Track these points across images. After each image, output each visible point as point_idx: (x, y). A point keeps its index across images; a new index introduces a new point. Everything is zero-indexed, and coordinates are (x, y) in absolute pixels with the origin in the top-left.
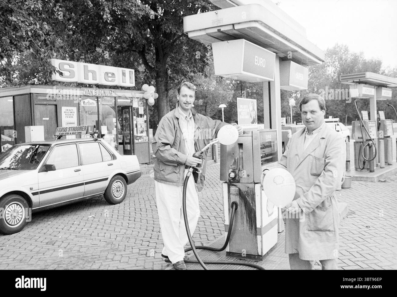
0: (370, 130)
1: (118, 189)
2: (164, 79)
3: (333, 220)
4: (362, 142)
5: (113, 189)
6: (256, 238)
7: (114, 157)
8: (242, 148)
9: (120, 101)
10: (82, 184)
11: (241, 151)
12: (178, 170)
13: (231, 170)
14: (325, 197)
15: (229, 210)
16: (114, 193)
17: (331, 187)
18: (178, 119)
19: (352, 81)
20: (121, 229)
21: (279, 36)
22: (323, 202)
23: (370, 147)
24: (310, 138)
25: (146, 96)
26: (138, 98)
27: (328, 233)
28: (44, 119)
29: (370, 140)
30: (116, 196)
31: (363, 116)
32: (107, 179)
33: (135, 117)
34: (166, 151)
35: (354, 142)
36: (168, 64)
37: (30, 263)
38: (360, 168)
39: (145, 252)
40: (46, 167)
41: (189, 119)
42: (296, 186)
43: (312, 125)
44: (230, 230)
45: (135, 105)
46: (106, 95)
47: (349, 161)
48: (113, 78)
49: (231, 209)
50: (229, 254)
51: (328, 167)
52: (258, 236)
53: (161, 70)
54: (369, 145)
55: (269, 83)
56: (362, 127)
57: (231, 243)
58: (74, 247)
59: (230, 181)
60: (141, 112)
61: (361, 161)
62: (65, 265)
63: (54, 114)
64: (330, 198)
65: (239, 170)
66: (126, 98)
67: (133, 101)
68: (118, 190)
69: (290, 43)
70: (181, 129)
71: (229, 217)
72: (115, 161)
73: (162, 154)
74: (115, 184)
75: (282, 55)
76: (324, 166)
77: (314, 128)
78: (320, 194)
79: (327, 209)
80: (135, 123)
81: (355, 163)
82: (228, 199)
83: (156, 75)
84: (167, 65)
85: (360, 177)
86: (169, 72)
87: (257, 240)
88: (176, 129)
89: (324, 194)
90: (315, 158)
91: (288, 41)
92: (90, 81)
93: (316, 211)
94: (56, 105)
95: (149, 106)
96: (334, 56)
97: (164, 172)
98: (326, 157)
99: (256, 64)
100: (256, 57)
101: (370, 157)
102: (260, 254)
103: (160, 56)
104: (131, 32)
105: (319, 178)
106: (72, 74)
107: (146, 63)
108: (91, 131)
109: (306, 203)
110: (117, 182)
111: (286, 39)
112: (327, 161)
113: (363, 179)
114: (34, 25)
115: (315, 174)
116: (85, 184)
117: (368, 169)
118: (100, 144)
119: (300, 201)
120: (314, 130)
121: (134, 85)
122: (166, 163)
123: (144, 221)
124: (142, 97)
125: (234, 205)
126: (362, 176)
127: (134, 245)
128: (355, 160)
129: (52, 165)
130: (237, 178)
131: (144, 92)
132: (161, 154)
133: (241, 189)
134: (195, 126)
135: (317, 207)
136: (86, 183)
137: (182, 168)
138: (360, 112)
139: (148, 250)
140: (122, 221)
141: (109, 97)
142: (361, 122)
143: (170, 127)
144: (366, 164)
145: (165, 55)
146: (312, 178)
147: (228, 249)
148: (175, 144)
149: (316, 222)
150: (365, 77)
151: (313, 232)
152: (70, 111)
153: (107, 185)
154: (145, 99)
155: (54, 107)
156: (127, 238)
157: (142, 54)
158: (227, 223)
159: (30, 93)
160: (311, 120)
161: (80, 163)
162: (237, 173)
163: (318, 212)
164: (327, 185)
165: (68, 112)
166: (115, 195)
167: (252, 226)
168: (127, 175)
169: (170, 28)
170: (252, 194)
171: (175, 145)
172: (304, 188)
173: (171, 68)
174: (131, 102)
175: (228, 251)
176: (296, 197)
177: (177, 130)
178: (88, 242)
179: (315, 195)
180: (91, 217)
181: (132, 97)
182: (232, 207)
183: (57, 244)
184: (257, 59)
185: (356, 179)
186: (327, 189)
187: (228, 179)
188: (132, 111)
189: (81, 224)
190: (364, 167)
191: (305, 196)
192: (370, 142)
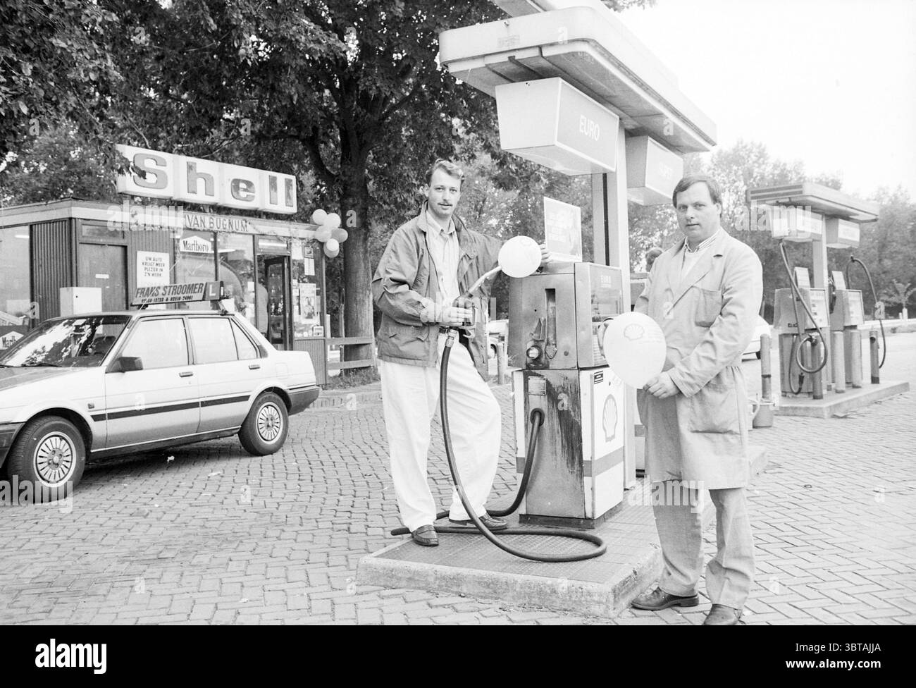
0: (813, 308)
1: (270, 423)
2: (361, 201)
3: (737, 412)
4: (797, 335)
5: (260, 421)
6: (582, 482)
7: (261, 352)
8: (554, 300)
9: (264, 244)
10: (195, 405)
11: (551, 304)
12: (426, 335)
13: (530, 344)
14: (723, 363)
15: (526, 426)
16: (261, 431)
17: (732, 343)
18: (425, 233)
19: (774, 202)
20: (285, 494)
21: (627, 76)
22: (718, 376)
23: (814, 345)
24: (693, 258)
25: (320, 235)
26: (303, 239)
27: (728, 436)
28: (98, 276)
29: (815, 330)
30: (266, 438)
31: (799, 278)
32: (246, 398)
33: (294, 282)
34: (400, 296)
35: (780, 336)
36: (368, 169)
37: (104, 542)
38: (792, 392)
39: (345, 527)
40: (122, 364)
41: (448, 236)
42: (668, 347)
43: (697, 231)
44: (528, 468)
45: (297, 254)
46: (234, 229)
47: (769, 376)
48: (248, 193)
49: (530, 425)
50: (525, 519)
51: (728, 308)
52: (586, 479)
53: (354, 179)
54: (810, 339)
55: (605, 176)
56: (796, 302)
57: (530, 494)
58: (191, 521)
59: (528, 366)
60: (310, 269)
61: (794, 375)
62: (181, 547)
63: (120, 266)
64: (733, 369)
65: (548, 344)
66: (278, 239)
67: (293, 245)
68: (270, 425)
69: (650, 94)
70: (432, 253)
71: (526, 441)
72: (264, 360)
73: (392, 302)
74: (263, 411)
75: (631, 124)
76: (720, 307)
77: (703, 237)
78: (714, 358)
79: (726, 389)
80: (295, 293)
81: (783, 380)
82: (525, 402)
83: (341, 192)
84: (367, 171)
85: (792, 408)
86: (371, 185)
87: (582, 487)
88: (420, 254)
89: (721, 359)
90: (704, 291)
91: (644, 90)
92: (200, 197)
93: (706, 392)
94: (125, 248)
95: (327, 257)
96: (735, 168)
97: (397, 338)
98: (725, 290)
99: (581, 131)
100: (582, 117)
101: (813, 366)
102: (589, 515)
103: (352, 147)
104: (293, 89)
105: (712, 329)
106: (162, 180)
107: (319, 165)
108: (214, 295)
109: (686, 376)
110: (267, 407)
111: (642, 85)
112: (726, 297)
113: (798, 412)
114: (102, 59)
115: (704, 322)
116: (202, 406)
117: (809, 393)
118: (233, 323)
119: (674, 373)
120: (701, 242)
121: (294, 210)
122: (399, 321)
123: (333, 481)
124: (311, 237)
125: (536, 416)
126: (795, 405)
127: (319, 516)
128: (783, 374)
129: (136, 358)
130: (543, 360)
131: (316, 227)
132: (390, 301)
133: (552, 382)
134: (460, 252)
135: (708, 385)
136: (205, 404)
137: (434, 331)
138: (793, 270)
139: (350, 524)
140: (286, 481)
141: (239, 233)
142: (794, 292)
143: (408, 249)
144: (805, 381)
145: (364, 147)
146: (697, 330)
147: (522, 509)
148: (419, 283)
149: (706, 414)
150: (801, 192)
151: (700, 435)
152: (155, 262)
153: (247, 410)
154: (318, 241)
155: (119, 250)
156: (301, 507)
157: (312, 143)
158: (522, 453)
159: (70, 219)
160: (694, 221)
161: (191, 362)
162: (543, 349)
163: (708, 394)
164: (726, 340)
165: (150, 264)
166: (263, 435)
167: (573, 458)
168: (289, 392)
169: (378, 85)
170: (573, 391)
171: (417, 285)
172: (683, 350)
173: (375, 177)
174: (289, 247)
175: (524, 512)
176: (668, 366)
177: (422, 256)
178: (220, 514)
179: (702, 360)
180: (214, 474)
181: (290, 237)
182: (533, 420)
183: (153, 515)
184: (583, 121)
185: (784, 411)
186: (726, 347)
187: (524, 362)
188: (289, 268)
189: (195, 486)
190: (800, 389)
191: (683, 364)
192: (814, 335)
